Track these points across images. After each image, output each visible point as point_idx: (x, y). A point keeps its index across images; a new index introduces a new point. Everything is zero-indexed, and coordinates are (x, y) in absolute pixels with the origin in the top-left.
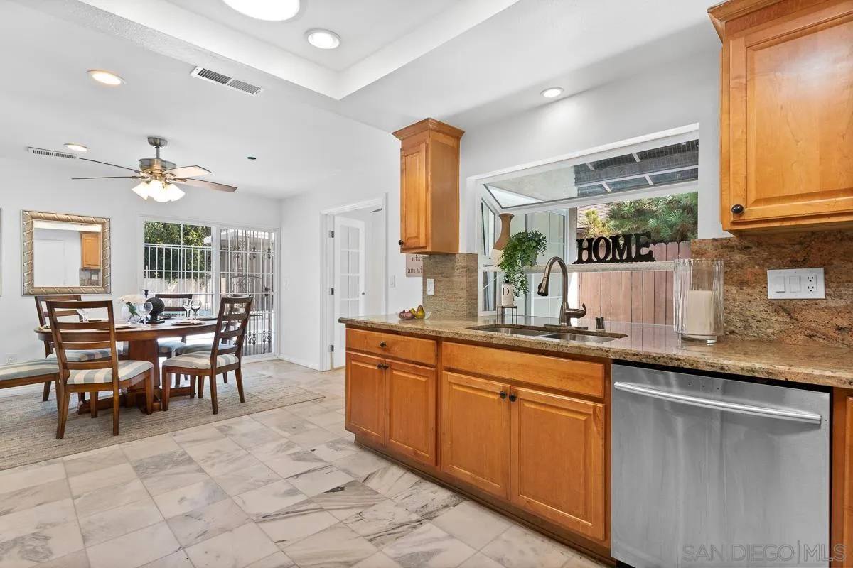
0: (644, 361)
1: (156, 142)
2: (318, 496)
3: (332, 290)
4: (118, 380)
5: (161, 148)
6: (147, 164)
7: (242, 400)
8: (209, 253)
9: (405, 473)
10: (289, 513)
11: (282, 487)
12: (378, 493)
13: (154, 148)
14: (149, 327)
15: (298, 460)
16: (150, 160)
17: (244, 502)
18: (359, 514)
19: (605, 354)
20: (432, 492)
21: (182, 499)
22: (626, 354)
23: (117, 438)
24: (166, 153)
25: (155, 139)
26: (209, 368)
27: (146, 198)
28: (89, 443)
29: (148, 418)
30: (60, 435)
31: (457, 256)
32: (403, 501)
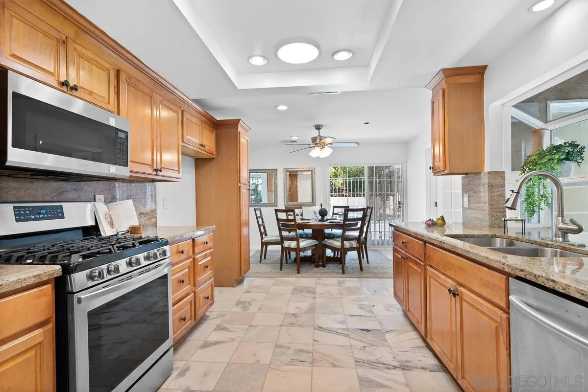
0: (528, 277)
1: (318, 128)
2: (354, 329)
3: (436, 203)
4: (299, 247)
5: (321, 130)
6: (314, 140)
7: (362, 270)
8: (364, 181)
9: (417, 338)
10: (331, 330)
11: (340, 318)
12: (386, 341)
13: (317, 131)
14: (320, 223)
15: (360, 308)
16: (315, 137)
17: (318, 318)
18: (364, 347)
19: (503, 266)
20: (423, 356)
21: (298, 307)
22: (516, 269)
23: (298, 275)
24: (323, 132)
25: (317, 126)
26: (340, 247)
27: (315, 157)
28: (288, 275)
29: (316, 269)
30: (281, 269)
31: (482, 174)
32: (398, 352)
